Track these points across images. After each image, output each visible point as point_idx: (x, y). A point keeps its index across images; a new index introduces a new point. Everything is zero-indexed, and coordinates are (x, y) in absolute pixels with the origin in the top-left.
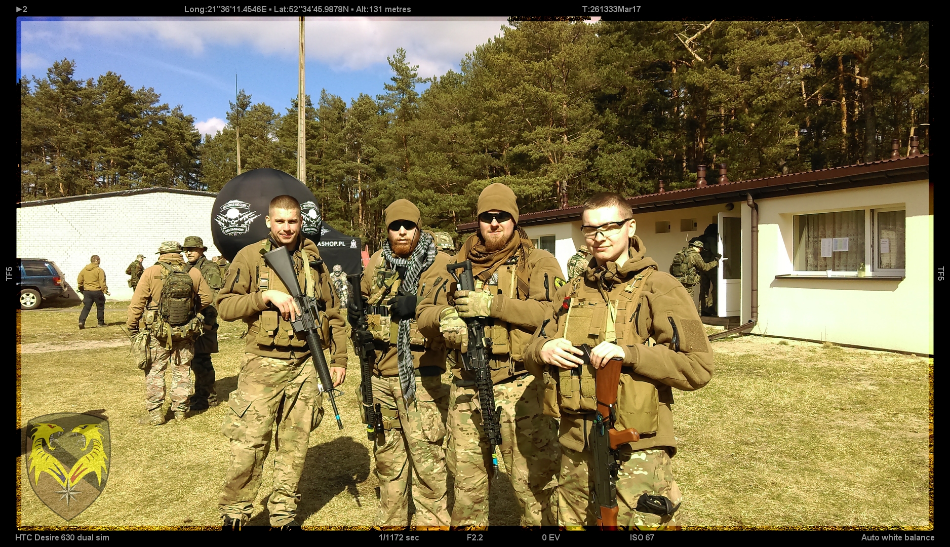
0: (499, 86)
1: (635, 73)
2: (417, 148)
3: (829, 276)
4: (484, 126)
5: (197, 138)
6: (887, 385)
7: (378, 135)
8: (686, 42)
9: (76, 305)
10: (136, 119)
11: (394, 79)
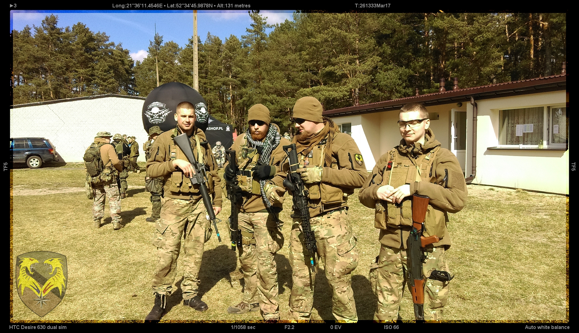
0: (316, 29)
1: (402, 21)
3: (521, 148)
4: (307, 54)
5: (132, 63)
6: (555, 215)
7: (242, 61)
9: (63, 166)
10: (95, 52)
11: (252, 25)
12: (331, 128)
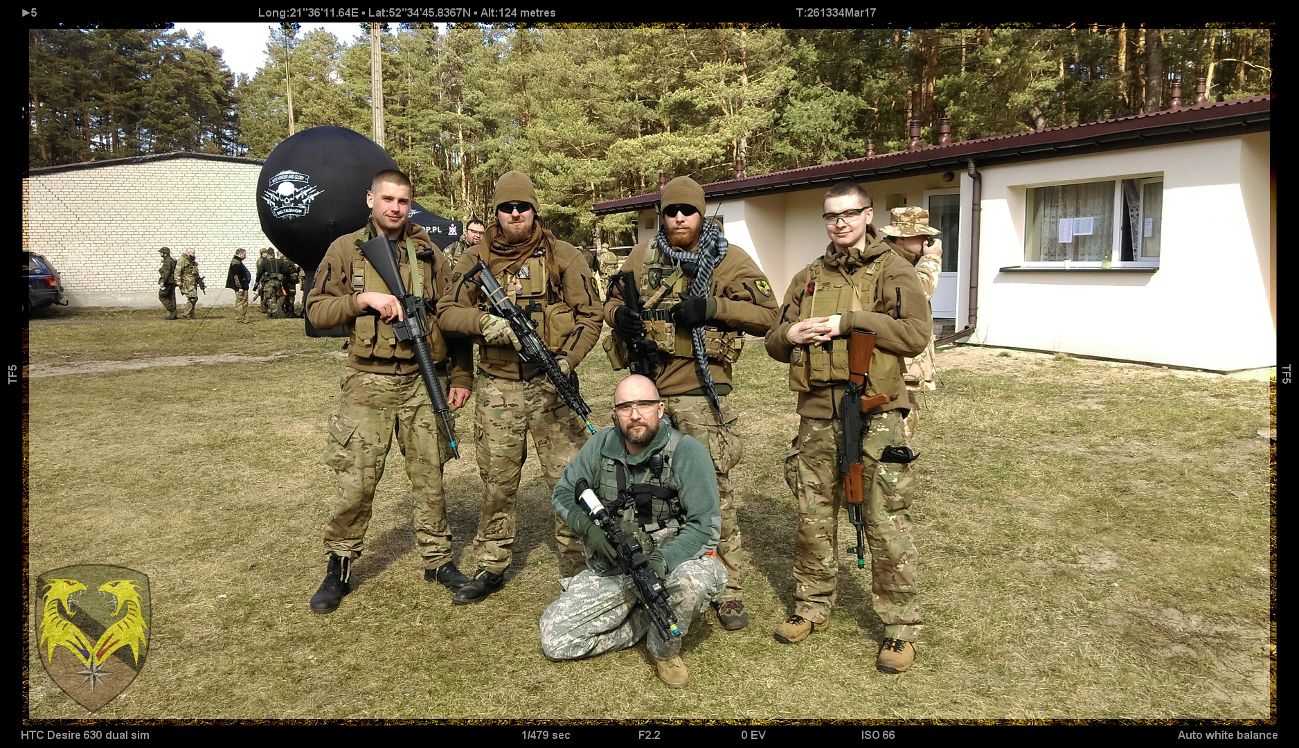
2: (539, 93)
3: (1068, 268)
4: (633, 61)
5: (229, 79)
7: (485, 75)
10: (143, 52)
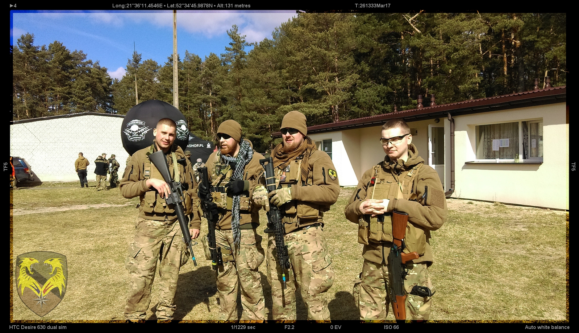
0: (296, 48)
1: (379, 40)
2: (246, 86)
3: (498, 162)
4: (288, 72)
5: (110, 81)
6: (533, 228)
7: (222, 78)
8: (410, 20)
9: (39, 185)
10: (72, 70)
11: (231, 44)
12: (308, 145)
